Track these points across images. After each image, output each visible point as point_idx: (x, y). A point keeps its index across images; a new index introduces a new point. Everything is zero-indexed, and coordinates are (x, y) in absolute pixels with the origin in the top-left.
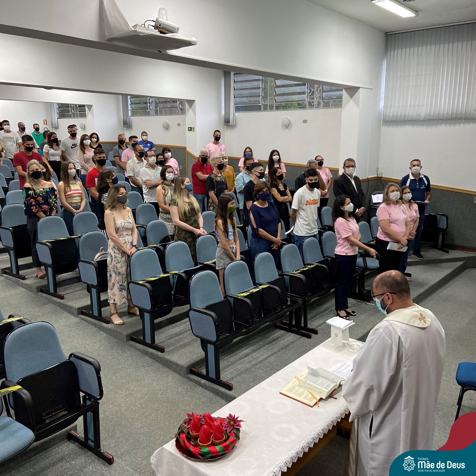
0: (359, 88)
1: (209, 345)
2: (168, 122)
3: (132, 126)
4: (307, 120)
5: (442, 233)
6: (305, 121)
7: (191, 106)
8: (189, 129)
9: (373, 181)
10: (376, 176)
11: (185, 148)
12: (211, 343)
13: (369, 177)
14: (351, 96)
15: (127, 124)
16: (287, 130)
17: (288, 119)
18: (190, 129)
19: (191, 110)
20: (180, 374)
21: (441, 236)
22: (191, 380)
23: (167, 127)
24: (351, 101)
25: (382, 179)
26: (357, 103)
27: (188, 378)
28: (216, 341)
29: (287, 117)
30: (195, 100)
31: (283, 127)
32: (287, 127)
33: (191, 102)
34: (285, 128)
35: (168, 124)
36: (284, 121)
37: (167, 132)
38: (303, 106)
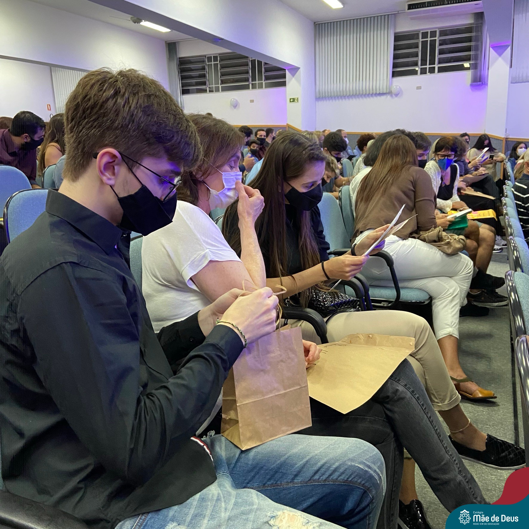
2: (236, 98)
6: (419, 88)
7: (293, 75)
8: (291, 100)
16: (396, 99)
19: (294, 79)
23: (235, 105)
29: (397, 85)
30: (299, 68)
31: (392, 96)
32: (397, 95)
33: (294, 70)
34: (394, 96)
35: (236, 101)
36: (394, 89)
37: (235, 110)
38: (414, 73)
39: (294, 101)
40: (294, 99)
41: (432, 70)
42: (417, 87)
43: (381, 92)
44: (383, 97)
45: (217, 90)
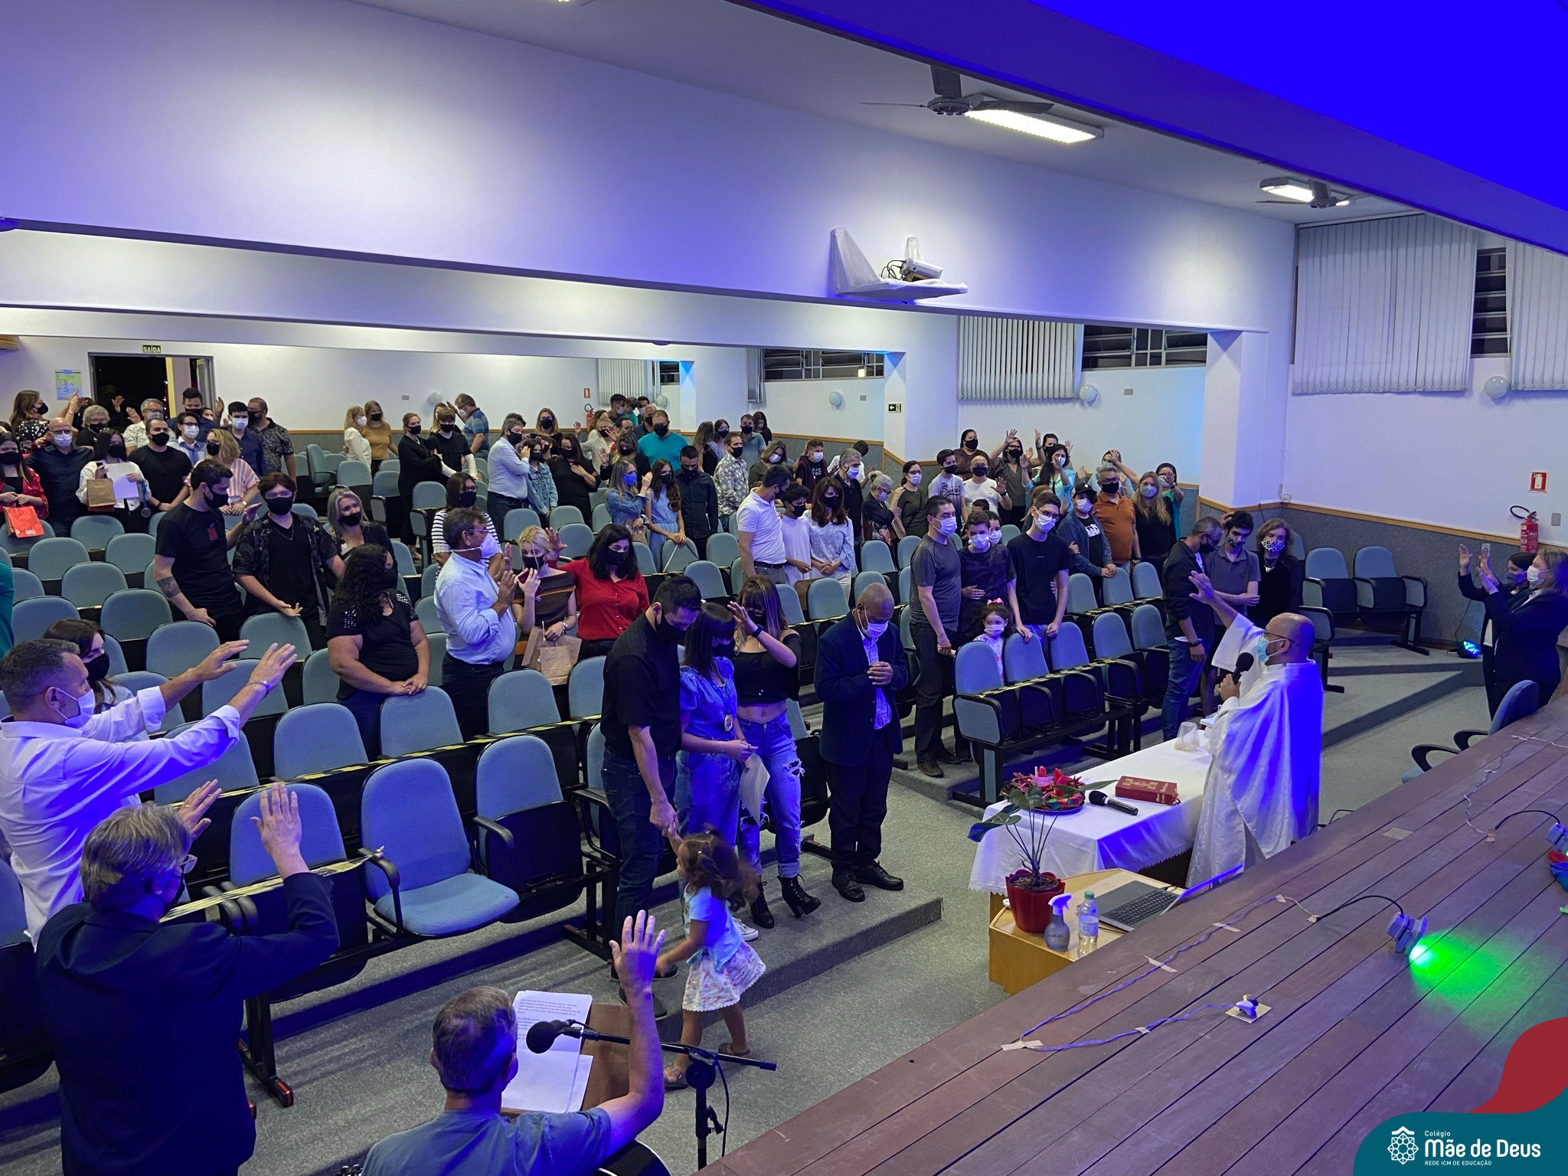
0: (1240, 332)
1: (986, 751)
2: (840, 392)
3: (765, 402)
4: (1132, 390)
5: (1414, 615)
6: (1129, 392)
7: (895, 365)
8: (891, 408)
9: (1272, 511)
10: (1278, 500)
11: (881, 445)
12: (990, 747)
13: (1262, 503)
14: (1225, 348)
15: (754, 397)
16: (1090, 410)
17: (1094, 388)
18: (893, 408)
19: (895, 372)
20: (938, 800)
21: (1413, 622)
22: (956, 807)
23: (838, 404)
24: (1225, 358)
25: (1289, 506)
26: (1236, 361)
27: (950, 805)
28: (1001, 743)
29: (1092, 384)
30: (905, 353)
31: (1082, 403)
32: (1091, 403)
33: (897, 357)
34: (1086, 404)
35: (841, 398)
36: (1085, 392)
37: (838, 411)
38: (1125, 362)
39: (894, 410)
40: (894, 405)
41: (1156, 360)
42: (1126, 390)
43: (1062, 396)
44: (1068, 406)
45: (817, 376)
